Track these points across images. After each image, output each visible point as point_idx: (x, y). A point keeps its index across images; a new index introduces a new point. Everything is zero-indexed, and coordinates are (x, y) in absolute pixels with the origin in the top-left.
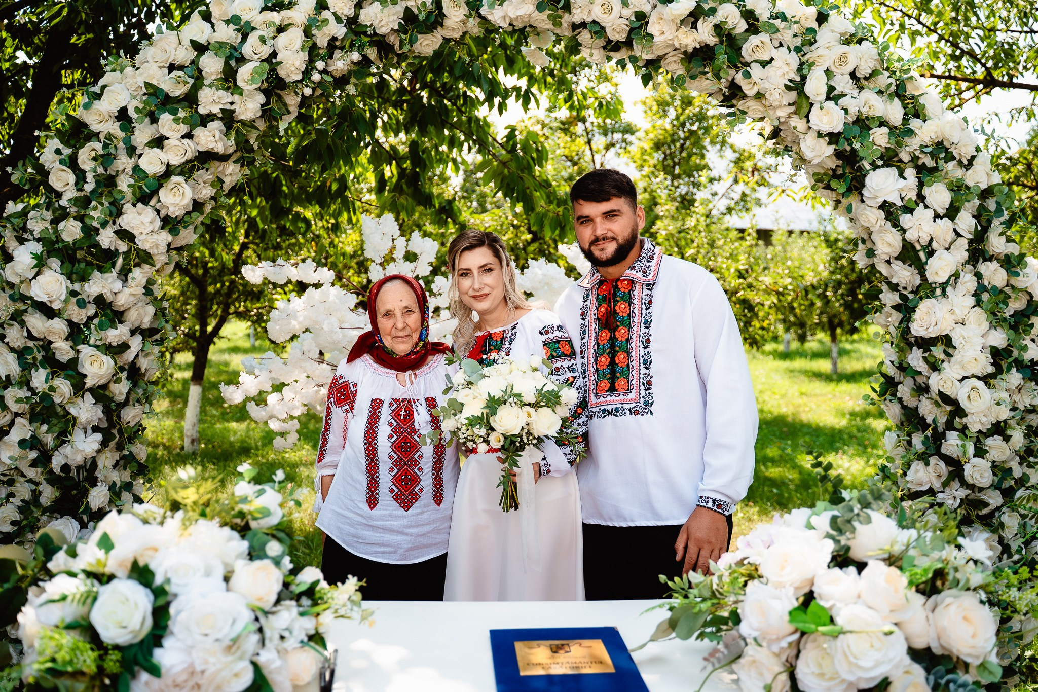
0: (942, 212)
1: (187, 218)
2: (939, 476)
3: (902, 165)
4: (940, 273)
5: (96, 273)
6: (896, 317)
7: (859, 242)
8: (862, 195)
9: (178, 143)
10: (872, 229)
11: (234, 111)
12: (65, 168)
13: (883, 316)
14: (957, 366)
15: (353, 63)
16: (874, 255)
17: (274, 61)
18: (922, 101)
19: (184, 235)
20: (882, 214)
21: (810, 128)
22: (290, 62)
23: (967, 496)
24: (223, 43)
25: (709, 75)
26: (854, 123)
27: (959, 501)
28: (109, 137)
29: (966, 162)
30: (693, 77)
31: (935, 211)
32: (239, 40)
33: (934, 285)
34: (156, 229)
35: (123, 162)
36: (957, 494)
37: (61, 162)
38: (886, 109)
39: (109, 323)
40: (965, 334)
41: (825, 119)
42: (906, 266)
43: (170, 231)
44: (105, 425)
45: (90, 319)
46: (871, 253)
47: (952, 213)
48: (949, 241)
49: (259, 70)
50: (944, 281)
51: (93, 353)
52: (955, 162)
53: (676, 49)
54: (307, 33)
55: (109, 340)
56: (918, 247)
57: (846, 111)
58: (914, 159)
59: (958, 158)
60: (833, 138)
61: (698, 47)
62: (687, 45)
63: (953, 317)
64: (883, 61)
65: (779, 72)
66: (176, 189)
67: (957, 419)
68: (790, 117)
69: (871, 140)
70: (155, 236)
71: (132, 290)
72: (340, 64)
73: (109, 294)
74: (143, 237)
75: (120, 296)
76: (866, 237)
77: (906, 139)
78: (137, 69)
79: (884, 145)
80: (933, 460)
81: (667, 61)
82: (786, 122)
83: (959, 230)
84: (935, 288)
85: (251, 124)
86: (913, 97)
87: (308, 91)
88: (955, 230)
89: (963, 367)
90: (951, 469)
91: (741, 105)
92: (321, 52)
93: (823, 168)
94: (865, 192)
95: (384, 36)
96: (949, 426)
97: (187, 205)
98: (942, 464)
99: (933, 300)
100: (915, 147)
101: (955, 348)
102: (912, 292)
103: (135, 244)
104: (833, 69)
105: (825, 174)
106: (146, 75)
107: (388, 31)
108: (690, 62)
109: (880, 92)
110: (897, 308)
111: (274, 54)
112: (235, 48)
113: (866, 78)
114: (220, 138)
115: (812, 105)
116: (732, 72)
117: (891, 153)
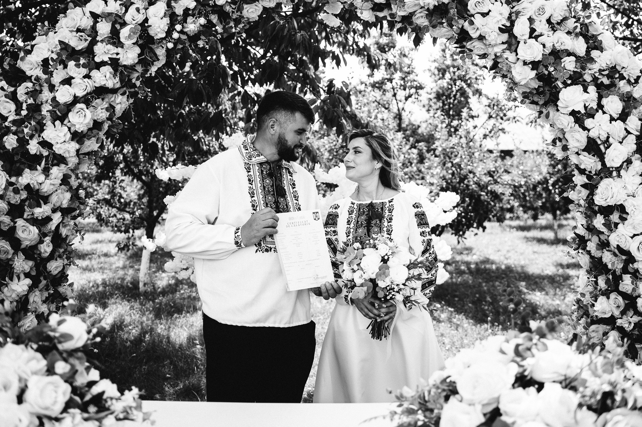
0: (615, 116)
1: (89, 133)
2: (618, 307)
3: (586, 84)
4: (615, 160)
5: (27, 170)
6: (585, 193)
7: (557, 141)
8: (557, 106)
9: (81, 81)
10: (565, 130)
11: (119, 59)
12: (8, 100)
13: (576, 193)
14: (630, 227)
15: (201, 25)
16: (568, 149)
17: (146, 25)
18: (599, 38)
19: (89, 144)
20: (572, 119)
21: (518, 59)
22: (157, 25)
23: (639, 321)
24: (112, 13)
25: (445, 24)
26: (550, 54)
27: (633, 325)
28: (38, 79)
29: (633, 81)
30: (434, 27)
31: (611, 115)
32: (123, 11)
33: (611, 169)
34: (67, 140)
35: (46, 95)
36: (631, 320)
37: (6, 96)
38: (574, 44)
39: (35, 204)
40: (635, 203)
41: (529, 52)
42: (591, 156)
43: (78, 142)
44: (34, 273)
45: (23, 201)
46: (565, 148)
47: (623, 117)
48: (622, 136)
49: (134, 30)
50: (618, 166)
51: (24, 224)
52: (625, 81)
53: (422, 8)
54: (169, 5)
55: (36, 216)
56: (599, 142)
57: (544, 46)
58: (595, 79)
59: (627, 78)
60: (535, 65)
61: (437, 4)
62: (429, 4)
63: (626, 191)
64: (570, 10)
65: (495, 20)
66: (80, 113)
67: (631, 265)
68: (504, 52)
69: (562, 66)
70: (67, 145)
71: (52, 182)
72: (192, 26)
73: (35, 184)
74: (59, 146)
75: (43, 185)
76: (561, 137)
77: (588, 65)
78: (55, 33)
79: (572, 69)
80: (613, 296)
81: (417, 17)
82: (501, 56)
83: (629, 129)
84: (612, 171)
85: (132, 68)
86: (593, 35)
87: (170, 45)
88: (626, 129)
89: (634, 228)
90: (627, 302)
91: (468, 45)
92: (179, 18)
93: (529, 88)
94: (559, 103)
95: (222, 6)
96: (625, 270)
97: (89, 123)
98: (620, 298)
99: (610, 179)
100: (595, 70)
101: (628, 214)
102: (595, 174)
103: (52, 150)
104: (534, 17)
105: (530, 92)
106: (60, 36)
107: (224, 3)
108: (432, 17)
109: (569, 33)
110: (584, 186)
111: (146, 20)
112: (120, 17)
113: (558, 24)
114: (110, 78)
115: (519, 42)
116: (461, 21)
117: (577, 75)
